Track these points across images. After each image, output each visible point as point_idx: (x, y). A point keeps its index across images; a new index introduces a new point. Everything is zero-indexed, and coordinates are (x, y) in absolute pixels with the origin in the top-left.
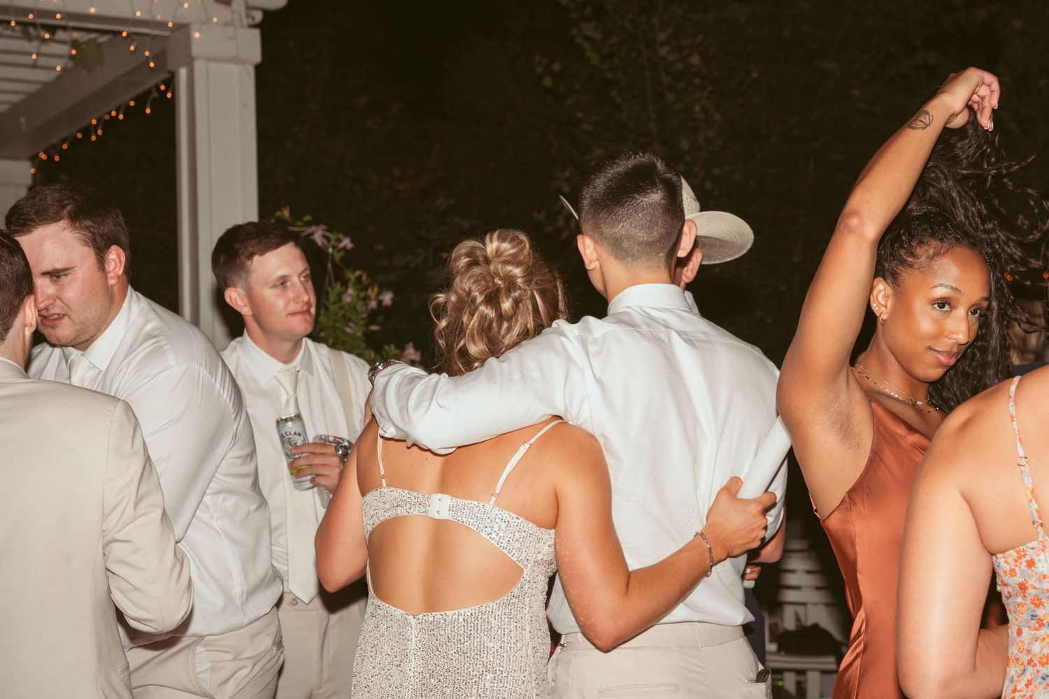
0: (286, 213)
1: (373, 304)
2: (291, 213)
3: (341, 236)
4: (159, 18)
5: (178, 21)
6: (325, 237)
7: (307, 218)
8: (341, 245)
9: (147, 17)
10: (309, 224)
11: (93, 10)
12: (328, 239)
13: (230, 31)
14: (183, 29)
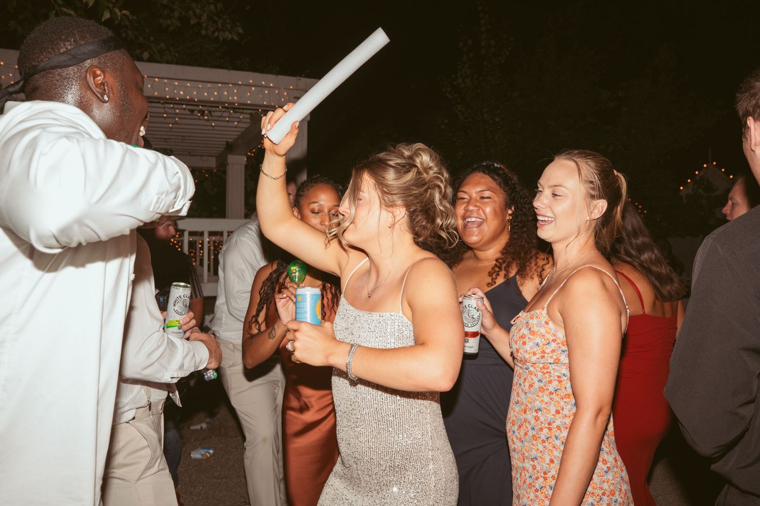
4: (272, 104)
9: (268, 104)
11: (249, 102)
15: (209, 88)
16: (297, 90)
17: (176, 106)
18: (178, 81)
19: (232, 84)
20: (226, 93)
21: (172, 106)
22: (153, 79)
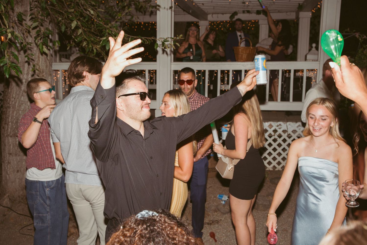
0: (348, 29)
2: (350, 30)
6: (359, 35)
7: (354, 31)
8: (364, 38)
10: (355, 32)
12: (360, 36)
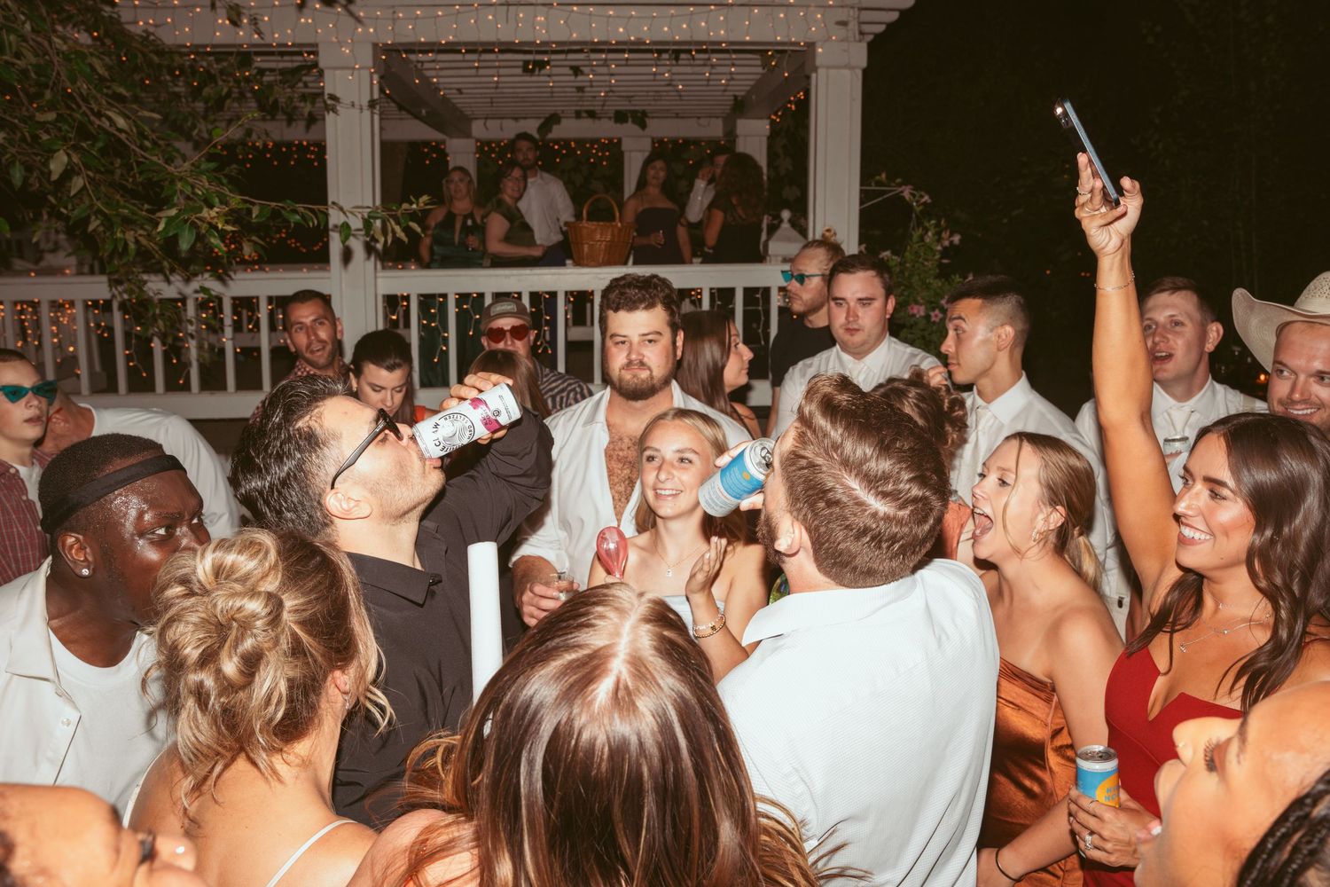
0: (884, 176)
1: (946, 243)
2: (887, 178)
3: (923, 193)
4: (793, 39)
5: (807, 40)
6: (912, 194)
8: (923, 200)
9: (786, 40)
10: (900, 185)
11: (748, 38)
12: (914, 195)
13: (845, 45)
14: (811, 46)
15: (672, 16)
16: (842, 7)
17: (611, 56)
18: (613, 7)
19: (715, 5)
20: (703, 24)
21: (604, 56)
22: (569, 8)
